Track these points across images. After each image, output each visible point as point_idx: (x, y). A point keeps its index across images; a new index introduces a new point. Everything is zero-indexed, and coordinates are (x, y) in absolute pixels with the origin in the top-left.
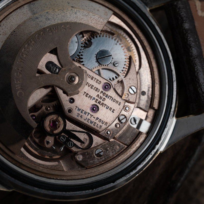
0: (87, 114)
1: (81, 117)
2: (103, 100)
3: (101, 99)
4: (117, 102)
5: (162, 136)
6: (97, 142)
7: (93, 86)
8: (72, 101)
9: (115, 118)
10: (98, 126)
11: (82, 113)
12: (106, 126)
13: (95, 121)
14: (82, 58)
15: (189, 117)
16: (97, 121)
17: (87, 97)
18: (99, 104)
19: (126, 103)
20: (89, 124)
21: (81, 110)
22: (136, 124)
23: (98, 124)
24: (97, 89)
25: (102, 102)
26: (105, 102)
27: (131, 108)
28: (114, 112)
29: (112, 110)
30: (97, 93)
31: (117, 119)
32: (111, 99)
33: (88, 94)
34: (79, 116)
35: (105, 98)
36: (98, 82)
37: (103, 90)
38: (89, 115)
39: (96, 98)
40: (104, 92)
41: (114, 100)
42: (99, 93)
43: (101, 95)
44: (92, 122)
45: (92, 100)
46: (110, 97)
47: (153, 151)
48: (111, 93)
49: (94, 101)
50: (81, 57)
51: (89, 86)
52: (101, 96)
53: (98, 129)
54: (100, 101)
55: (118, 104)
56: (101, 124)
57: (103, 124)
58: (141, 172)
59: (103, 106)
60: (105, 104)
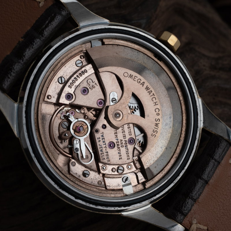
0: (104, 143)
1: (99, 141)
2: (121, 146)
3: (121, 144)
4: (128, 156)
5: (132, 205)
6: (92, 166)
7: (125, 133)
8: (104, 127)
9: (117, 164)
10: (103, 157)
11: (102, 140)
12: (108, 162)
13: (104, 153)
14: (135, 111)
15: (159, 213)
16: (105, 154)
17: (115, 134)
18: (117, 146)
19: (133, 163)
20: (99, 150)
21: (103, 138)
22: (125, 182)
23: (104, 156)
24: (124, 137)
25: (120, 146)
26: (121, 149)
27: (132, 169)
28: (120, 159)
29: (120, 157)
30: (122, 138)
31: (117, 166)
32: (127, 151)
33: (117, 134)
34: (99, 140)
35: (124, 146)
36: (130, 133)
37: (127, 141)
38: (105, 146)
39: (119, 141)
40: (127, 142)
41: (127, 153)
42: (123, 140)
43: (124, 142)
44: (101, 151)
45: (116, 139)
46: (127, 149)
47: (117, 208)
48: (130, 147)
49: (116, 141)
50: (136, 109)
51: (122, 130)
52: (122, 142)
53: (101, 158)
54: (119, 145)
55: (127, 158)
56: (106, 158)
57: (107, 159)
58: (97, 212)
59: (118, 149)
60: (120, 150)
